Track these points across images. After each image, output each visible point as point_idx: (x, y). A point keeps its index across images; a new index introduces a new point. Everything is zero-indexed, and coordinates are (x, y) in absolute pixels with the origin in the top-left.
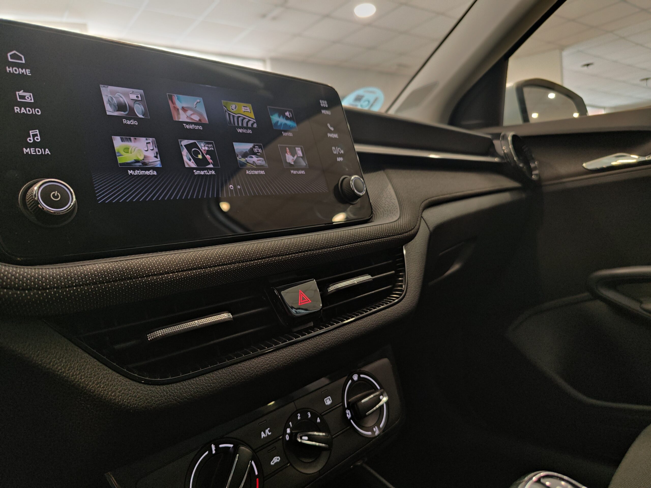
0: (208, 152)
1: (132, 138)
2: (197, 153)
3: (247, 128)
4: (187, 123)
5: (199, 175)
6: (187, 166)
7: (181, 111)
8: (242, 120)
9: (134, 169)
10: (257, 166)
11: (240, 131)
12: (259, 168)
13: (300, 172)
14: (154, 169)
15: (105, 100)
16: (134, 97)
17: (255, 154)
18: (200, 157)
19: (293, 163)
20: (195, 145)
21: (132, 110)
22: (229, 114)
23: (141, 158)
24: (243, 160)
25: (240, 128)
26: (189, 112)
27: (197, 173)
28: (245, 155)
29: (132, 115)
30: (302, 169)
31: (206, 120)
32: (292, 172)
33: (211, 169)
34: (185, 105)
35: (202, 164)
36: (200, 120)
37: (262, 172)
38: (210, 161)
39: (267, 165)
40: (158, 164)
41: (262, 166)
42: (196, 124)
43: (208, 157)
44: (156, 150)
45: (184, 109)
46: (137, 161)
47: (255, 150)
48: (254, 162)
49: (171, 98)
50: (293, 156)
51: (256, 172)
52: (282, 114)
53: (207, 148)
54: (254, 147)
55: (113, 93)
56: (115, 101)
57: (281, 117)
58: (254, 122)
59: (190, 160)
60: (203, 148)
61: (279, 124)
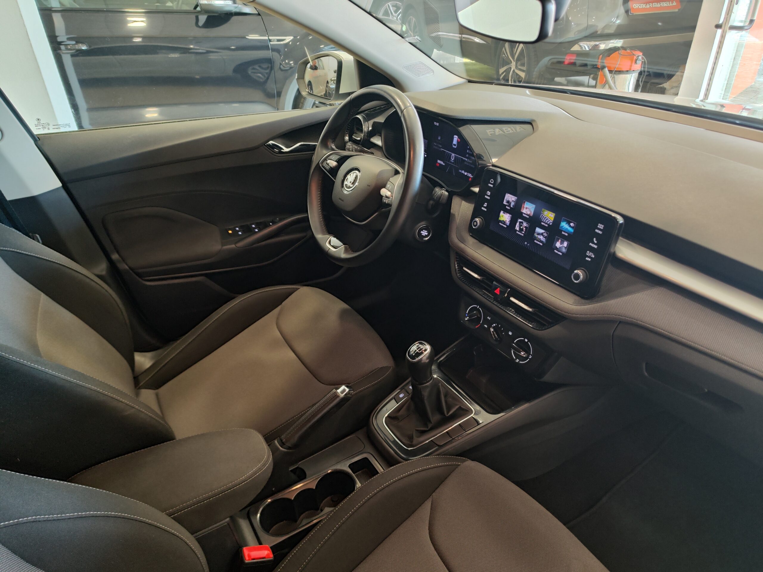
0: (525, 227)
1: (506, 213)
2: (521, 226)
3: (546, 224)
4: (525, 214)
5: (518, 234)
6: (516, 229)
7: (525, 209)
8: (546, 220)
9: (501, 223)
10: (541, 240)
11: (542, 223)
12: (541, 242)
13: (559, 253)
14: (506, 225)
15: (505, 198)
16: (513, 199)
17: (543, 235)
18: (522, 227)
19: (558, 247)
20: (522, 223)
21: (511, 203)
22: (542, 215)
23: (505, 220)
24: (536, 236)
25: (543, 222)
26: (528, 210)
27: (517, 232)
28: (539, 234)
29: (509, 206)
30: (561, 252)
31: (532, 215)
32: (555, 251)
33: (523, 233)
34: (527, 207)
35: (521, 230)
36: (529, 214)
37: (541, 244)
38: (524, 230)
39: (545, 242)
40: (508, 224)
41: (543, 241)
42: (527, 215)
43: (524, 229)
44: (510, 219)
45: (526, 208)
46: (503, 221)
47: (544, 234)
48: (540, 238)
49: (525, 202)
50: (561, 244)
51: (539, 243)
52: (569, 223)
53: (526, 225)
54: (544, 233)
55: (508, 197)
56: (507, 200)
57: (567, 224)
58: (551, 222)
59: (518, 227)
60: (524, 225)
61: (563, 227)
